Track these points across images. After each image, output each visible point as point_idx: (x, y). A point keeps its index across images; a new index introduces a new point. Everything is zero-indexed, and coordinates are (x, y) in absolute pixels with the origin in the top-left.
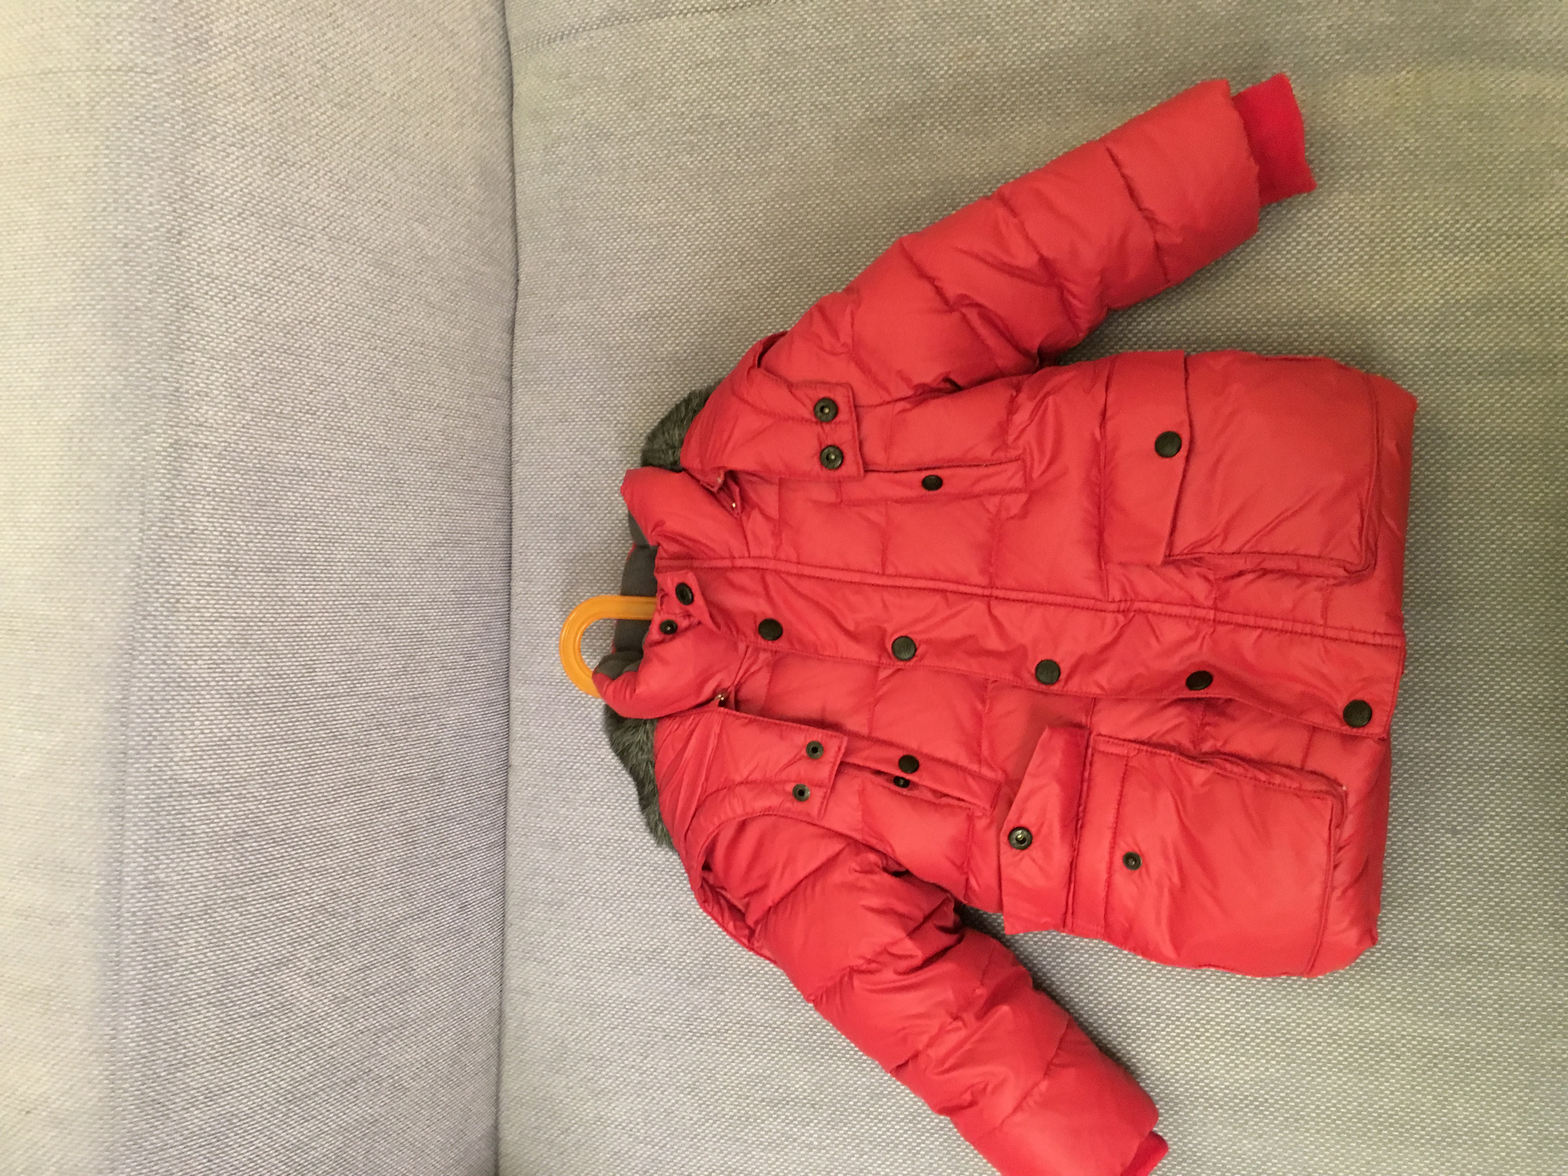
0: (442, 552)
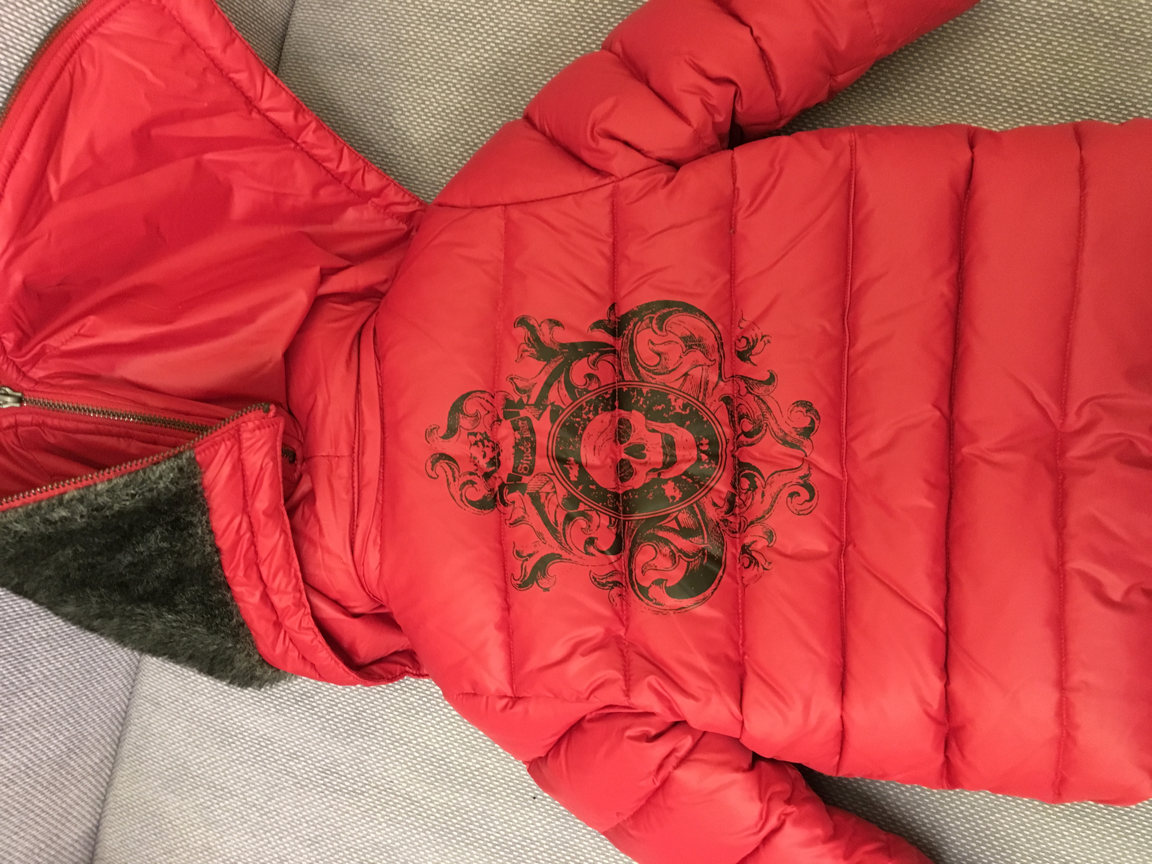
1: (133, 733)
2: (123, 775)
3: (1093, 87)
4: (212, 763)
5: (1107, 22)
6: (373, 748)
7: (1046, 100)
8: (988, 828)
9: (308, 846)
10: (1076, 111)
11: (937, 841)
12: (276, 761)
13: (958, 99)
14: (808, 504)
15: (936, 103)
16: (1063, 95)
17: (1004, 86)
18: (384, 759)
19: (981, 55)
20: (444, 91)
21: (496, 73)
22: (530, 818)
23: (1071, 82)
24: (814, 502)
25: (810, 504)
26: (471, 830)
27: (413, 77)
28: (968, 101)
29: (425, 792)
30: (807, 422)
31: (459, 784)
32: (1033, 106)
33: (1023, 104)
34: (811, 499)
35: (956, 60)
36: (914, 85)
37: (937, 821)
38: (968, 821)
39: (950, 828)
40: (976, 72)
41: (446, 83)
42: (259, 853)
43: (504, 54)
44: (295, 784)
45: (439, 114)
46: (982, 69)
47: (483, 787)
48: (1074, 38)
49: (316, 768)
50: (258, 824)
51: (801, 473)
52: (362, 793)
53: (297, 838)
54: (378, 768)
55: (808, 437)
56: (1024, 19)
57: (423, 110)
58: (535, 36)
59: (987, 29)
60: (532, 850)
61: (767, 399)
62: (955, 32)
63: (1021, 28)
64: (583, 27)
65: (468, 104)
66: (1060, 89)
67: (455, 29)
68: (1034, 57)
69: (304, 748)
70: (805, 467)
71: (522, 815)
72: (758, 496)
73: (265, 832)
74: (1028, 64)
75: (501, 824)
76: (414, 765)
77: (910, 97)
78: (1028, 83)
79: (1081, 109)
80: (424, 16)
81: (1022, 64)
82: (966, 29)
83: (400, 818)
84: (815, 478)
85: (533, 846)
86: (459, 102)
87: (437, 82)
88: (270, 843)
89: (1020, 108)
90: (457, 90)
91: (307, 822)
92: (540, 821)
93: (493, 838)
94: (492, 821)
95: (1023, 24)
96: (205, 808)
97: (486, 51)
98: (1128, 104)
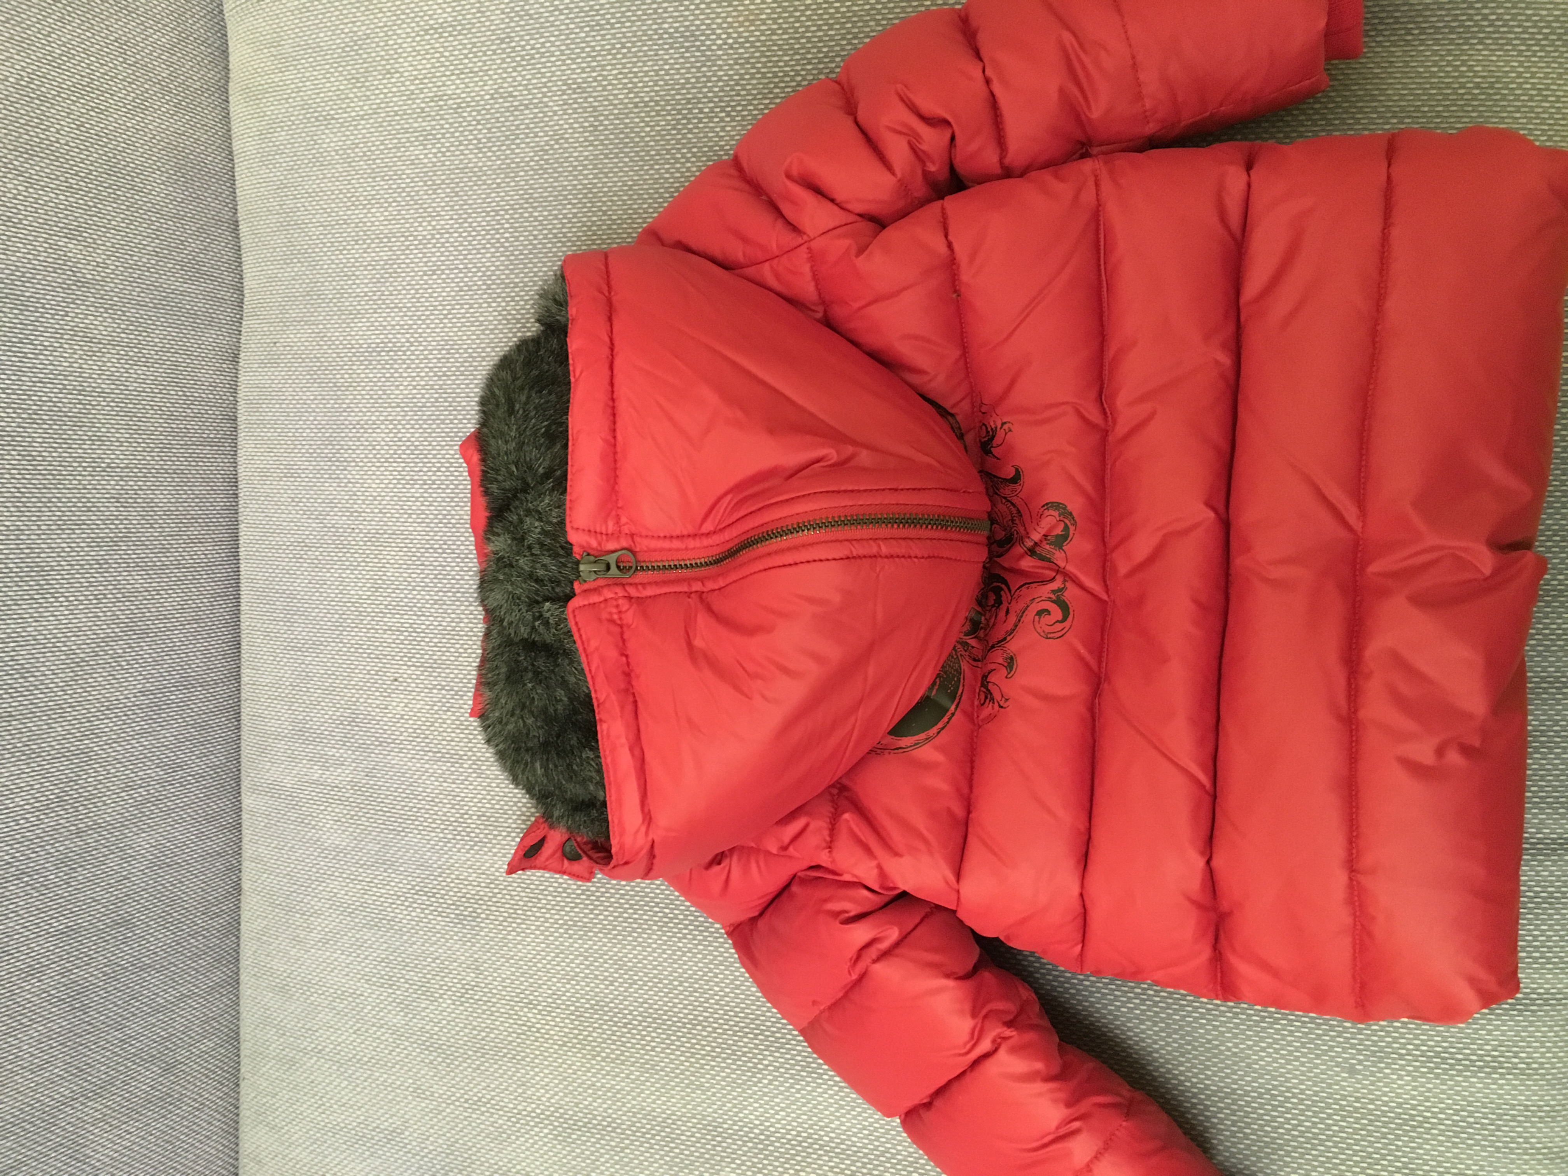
25: (1062, 626)
30: (1059, 530)
51: (1053, 586)
61: (1015, 500)
70: (1059, 579)
72: (1002, 616)
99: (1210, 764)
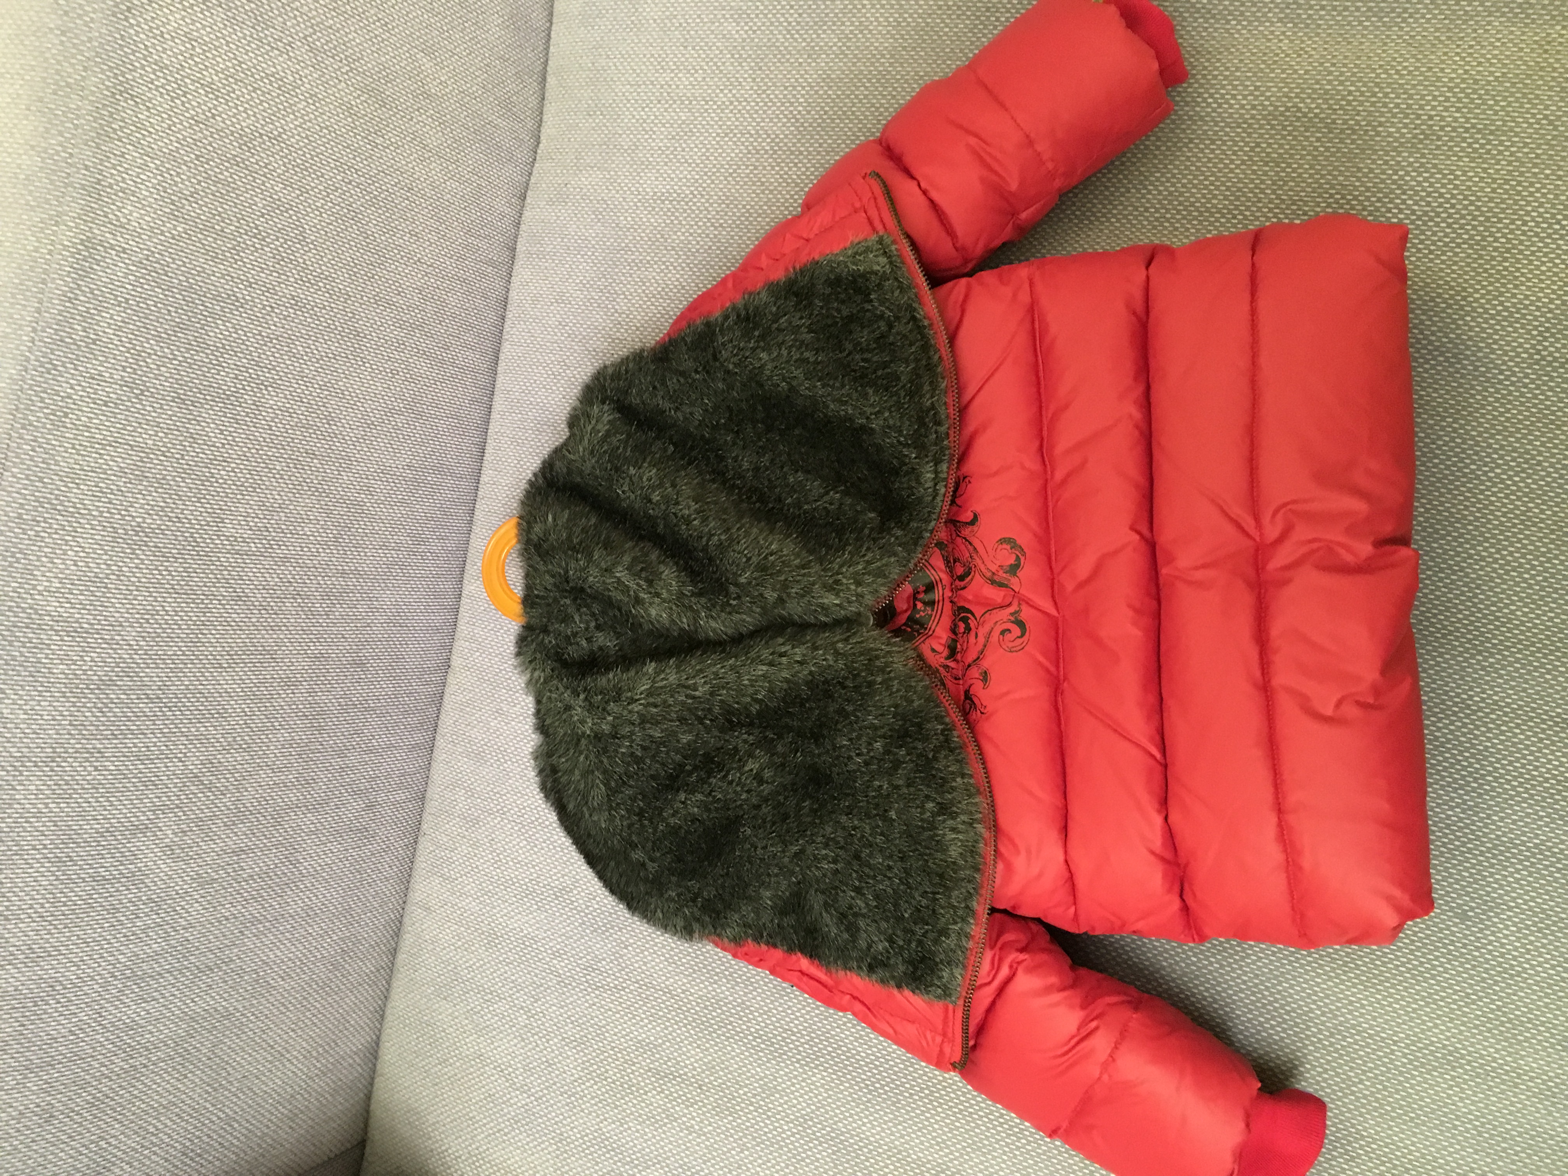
0: (400, 420)
1: (408, 940)
2: (399, 984)
3: (1309, 185)
4: (481, 966)
5: (1316, 115)
6: (631, 941)
7: (1260, 205)
8: (1276, 1000)
9: (574, 1048)
10: (1294, 212)
11: (1220, 1017)
12: (540, 960)
13: (1168, 216)
14: (1020, 641)
15: (1145, 223)
16: (1278, 197)
17: (1215, 197)
18: (642, 952)
19: (1187, 168)
20: (662, 271)
21: (710, 247)
22: (789, 1008)
23: (1286, 183)
24: (1026, 638)
25: (1021, 640)
26: (731, 1023)
27: (633, 261)
28: (1178, 217)
29: (684, 984)
30: (1012, 561)
31: (717, 974)
32: (1248, 213)
33: (1236, 212)
34: (1022, 636)
35: (1162, 176)
36: (1121, 207)
37: (1218, 993)
38: (1253, 994)
39: (1234, 1002)
40: (1184, 186)
41: (664, 263)
42: (528, 1057)
43: (716, 228)
44: (559, 983)
45: (659, 293)
46: (1190, 181)
47: (740, 977)
48: (1284, 137)
49: (578, 965)
50: (526, 1026)
51: (1011, 609)
52: (624, 989)
53: (564, 1039)
54: (637, 962)
55: (1015, 574)
56: (1228, 125)
57: (644, 291)
58: (744, 207)
59: (1191, 141)
60: (793, 1042)
61: (971, 539)
62: (1158, 148)
63: (1227, 134)
64: (788, 192)
65: (685, 280)
66: (1274, 192)
67: (669, 210)
68: (1243, 162)
69: (566, 946)
70: (1015, 603)
71: (781, 1005)
72: (972, 639)
73: (533, 1035)
74: (1238, 171)
75: (761, 1015)
76: (671, 957)
77: (1118, 220)
78: (1239, 190)
79: (1299, 210)
80: (640, 201)
81: (1231, 171)
82: (1169, 144)
83: (661, 1013)
84: (1026, 613)
85: (794, 1038)
86: (677, 280)
87: (656, 263)
88: (537, 1046)
89: (1234, 217)
90: (675, 268)
91: (572, 1023)
92: (799, 1010)
93: (753, 1030)
94: (751, 1013)
95: (1228, 129)
96: (475, 1013)
97: (699, 227)
98: (1349, 197)
99: (1158, 738)
